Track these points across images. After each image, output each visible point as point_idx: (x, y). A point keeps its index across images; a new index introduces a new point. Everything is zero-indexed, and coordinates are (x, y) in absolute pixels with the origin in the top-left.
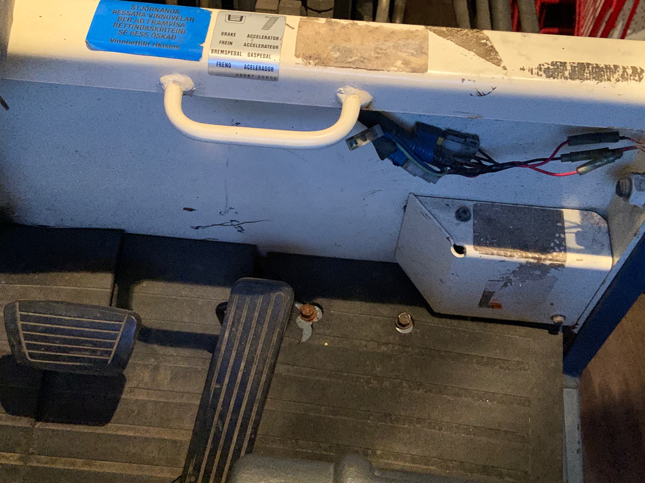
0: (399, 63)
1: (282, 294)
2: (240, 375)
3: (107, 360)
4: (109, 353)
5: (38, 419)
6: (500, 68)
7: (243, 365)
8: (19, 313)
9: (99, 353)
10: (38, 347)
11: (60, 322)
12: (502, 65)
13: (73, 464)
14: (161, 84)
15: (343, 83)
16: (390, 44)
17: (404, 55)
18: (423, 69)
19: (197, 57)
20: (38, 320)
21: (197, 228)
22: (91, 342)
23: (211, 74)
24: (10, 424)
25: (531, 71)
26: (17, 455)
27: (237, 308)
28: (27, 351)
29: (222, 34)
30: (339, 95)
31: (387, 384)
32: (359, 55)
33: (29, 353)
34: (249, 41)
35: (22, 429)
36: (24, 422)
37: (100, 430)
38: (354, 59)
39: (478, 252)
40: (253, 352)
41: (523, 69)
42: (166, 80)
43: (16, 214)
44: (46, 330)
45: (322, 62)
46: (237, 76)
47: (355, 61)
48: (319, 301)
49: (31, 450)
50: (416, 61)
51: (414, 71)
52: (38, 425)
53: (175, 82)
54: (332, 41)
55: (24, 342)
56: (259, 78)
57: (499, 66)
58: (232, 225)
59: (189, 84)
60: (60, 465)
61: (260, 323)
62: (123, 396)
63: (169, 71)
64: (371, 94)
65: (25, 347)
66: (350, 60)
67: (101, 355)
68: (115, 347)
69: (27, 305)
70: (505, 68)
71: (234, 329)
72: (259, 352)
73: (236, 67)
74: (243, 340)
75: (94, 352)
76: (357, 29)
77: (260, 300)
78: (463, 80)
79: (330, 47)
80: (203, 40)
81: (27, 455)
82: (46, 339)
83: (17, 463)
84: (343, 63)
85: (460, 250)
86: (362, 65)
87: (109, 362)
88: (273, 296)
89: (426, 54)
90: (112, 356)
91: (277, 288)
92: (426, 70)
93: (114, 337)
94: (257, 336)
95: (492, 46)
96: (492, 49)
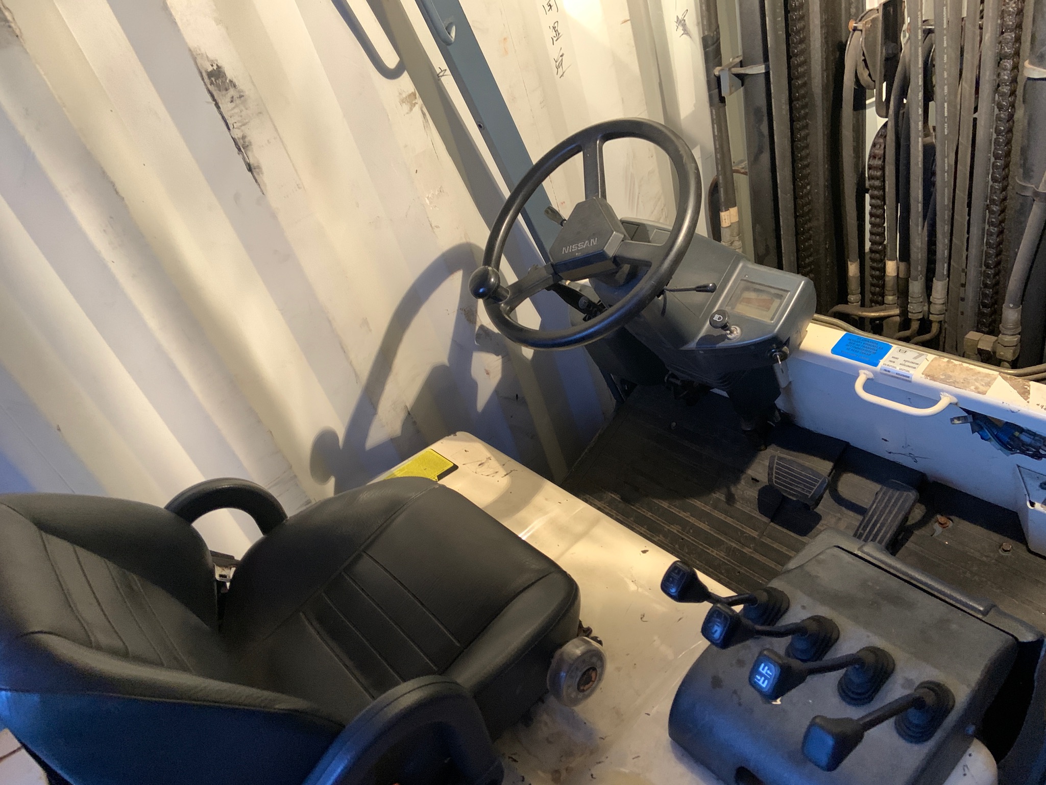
0: (973, 388)
1: (910, 494)
2: (876, 529)
3: (808, 496)
4: (810, 492)
5: (772, 521)
6: (1026, 401)
7: (878, 525)
8: (776, 461)
9: (805, 491)
10: (780, 479)
11: (793, 471)
12: (1028, 400)
13: (782, 548)
14: (859, 373)
15: (943, 391)
16: (974, 378)
17: (977, 384)
18: (984, 393)
19: (876, 365)
20: (783, 466)
21: (890, 453)
22: (804, 485)
23: (881, 373)
24: (759, 517)
25: (1042, 407)
26: (757, 533)
27: (884, 494)
28: (774, 479)
29: (893, 357)
30: (941, 396)
31: (976, 578)
32: (954, 380)
33: (775, 481)
34: (903, 363)
35: (764, 522)
36: (765, 519)
37: (800, 538)
38: (951, 381)
39: (1042, 509)
40: (886, 520)
41: (1038, 405)
42: (861, 372)
43: (796, 419)
44: (786, 472)
45: (933, 378)
46: (892, 376)
47: (951, 382)
48: (952, 517)
49: (764, 534)
50: (982, 388)
51: (979, 393)
52: (772, 524)
53: (864, 373)
54: (944, 370)
55: (774, 474)
56: (903, 379)
57: (1026, 400)
58: (910, 456)
59: (871, 376)
60: (775, 546)
61: (894, 506)
62: (818, 526)
63: (864, 368)
64: (957, 399)
65: (774, 477)
66: (948, 381)
67: (806, 492)
68: (814, 490)
69: (780, 459)
70: (1028, 402)
71: (879, 504)
72: (889, 521)
73: (893, 373)
74: (882, 512)
75: (803, 489)
76: (961, 368)
77: (897, 494)
78: (1003, 403)
79: (941, 373)
80: (882, 358)
81: (762, 534)
82: (784, 476)
83: (756, 537)
84: (943, 381)
85: (1032, 504)
86: (953, 384)
87: (809, 497)
88: (905, 494)
89: (990, 386)
90: (811, 494)
91: (909, 490)
92: (985, 394)
93: (815, 486)
94: (890, 512)
95: (1029, 390)
96: (1029, 392)
